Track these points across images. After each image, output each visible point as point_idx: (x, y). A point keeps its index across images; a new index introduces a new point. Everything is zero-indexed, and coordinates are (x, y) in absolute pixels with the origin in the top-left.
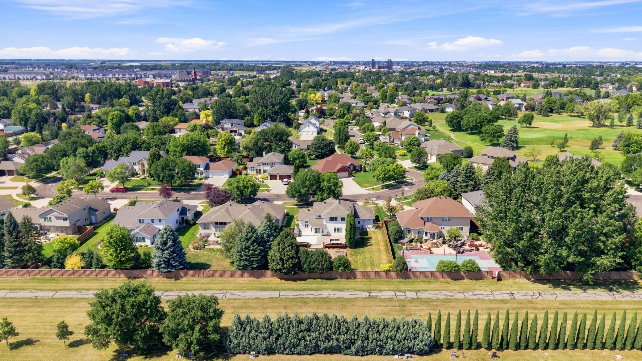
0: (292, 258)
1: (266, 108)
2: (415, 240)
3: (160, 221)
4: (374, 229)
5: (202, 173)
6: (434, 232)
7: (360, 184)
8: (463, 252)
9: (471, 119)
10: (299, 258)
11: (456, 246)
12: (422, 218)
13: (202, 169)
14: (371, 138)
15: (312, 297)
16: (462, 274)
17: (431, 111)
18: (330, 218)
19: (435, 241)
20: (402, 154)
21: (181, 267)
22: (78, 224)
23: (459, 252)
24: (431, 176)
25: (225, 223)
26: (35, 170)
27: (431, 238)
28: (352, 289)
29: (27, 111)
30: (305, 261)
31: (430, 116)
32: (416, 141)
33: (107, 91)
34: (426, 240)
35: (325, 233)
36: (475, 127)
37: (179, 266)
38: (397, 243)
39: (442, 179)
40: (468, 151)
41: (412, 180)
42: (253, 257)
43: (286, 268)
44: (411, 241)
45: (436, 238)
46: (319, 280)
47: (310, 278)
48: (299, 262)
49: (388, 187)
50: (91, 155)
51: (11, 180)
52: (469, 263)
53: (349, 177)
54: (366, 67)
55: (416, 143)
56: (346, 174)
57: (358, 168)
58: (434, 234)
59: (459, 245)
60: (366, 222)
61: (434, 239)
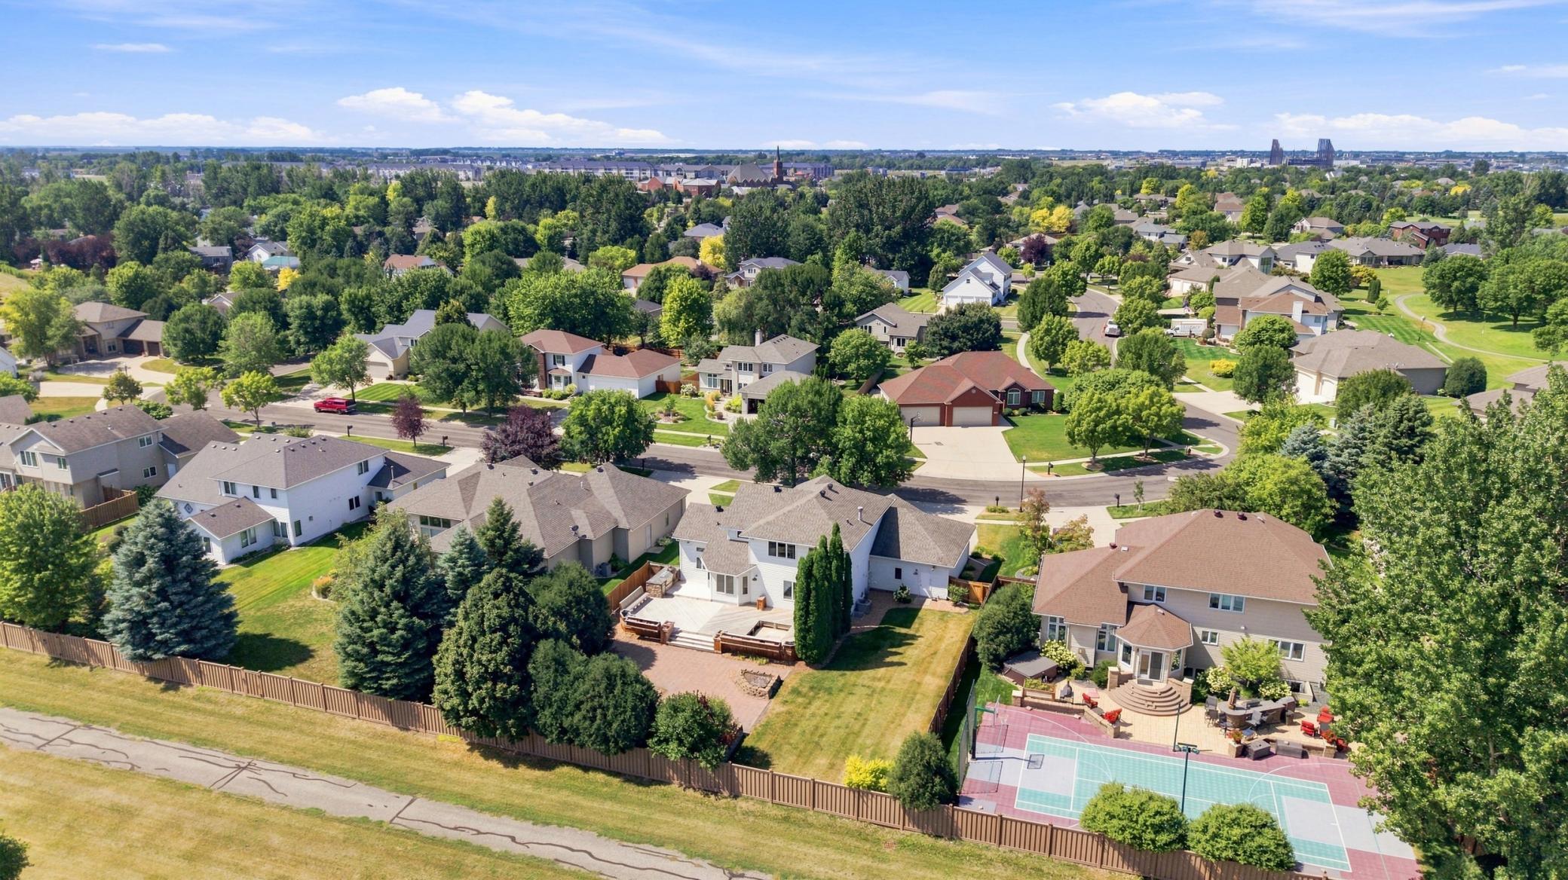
0: (496, 676)
1: (868, 231)
2: (1079, 670)
3: (274, 493)
4: (949, 606)
5: (568, 380)
6: (1158, 649)
7: (1015, 448)
8: (1263, 755)
9: (1511, 277)
10: (526, 681)
11: (1243, 723)
12: (1124, 588)
13: (570, 368)
14: (1132, 315)
15: (499, 845)
16: (1197, 863)
17: (1396, 261)
18: (772, 545)
19: (1159, 686)
20: (1223, 370)
21: (183, 648)
22: (106, 480)
23: (1243, 752)
24: (1264, 440)
25: (447, 524)
26: (180, 343)
27: (1143, 671)
28: (677, 843)
29: (317, 223)
30: (547, 697)
31: (1385, 275)
32: (1282, 331)
33: (534, 191)
34: (1123, 679)
35: (754, 595)
36: (1526, 304)
37: (179, 644)
38: (1000, 669)
39: (1294, 451)
40: (1465, 375)
41: (1218, 450)
42: (384, 652)
43: (474, 712)
44: (1062, 671)
45: (1164, 672)
46: (600, 777)
47: (568, 764)
48: (522, 700)
49: (1111, 467)
50: (319, 313)
51: (144, 366)
52: (1235, 822)
53: (995, 423)
54: (1252, 162)
55: (1279, 337)
56: (987, 413)
57: (1038, 399)
58: (1157, 658)
59: (1254, 722)
60: (924, 576)
61: (1156, 675)
